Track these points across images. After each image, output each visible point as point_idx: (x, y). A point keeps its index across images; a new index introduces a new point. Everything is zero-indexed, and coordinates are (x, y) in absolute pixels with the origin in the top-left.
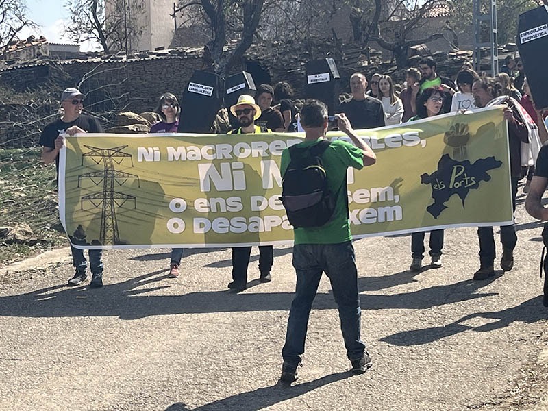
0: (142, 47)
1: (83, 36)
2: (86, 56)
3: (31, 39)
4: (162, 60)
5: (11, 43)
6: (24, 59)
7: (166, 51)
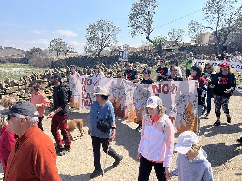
0: (203, 44)
1: (192, 42)
2: (192, 45)
3: (183, 43)
4: (206, 46)
5: (180, 43)
6: (182, 46)
7: (207, 44)
